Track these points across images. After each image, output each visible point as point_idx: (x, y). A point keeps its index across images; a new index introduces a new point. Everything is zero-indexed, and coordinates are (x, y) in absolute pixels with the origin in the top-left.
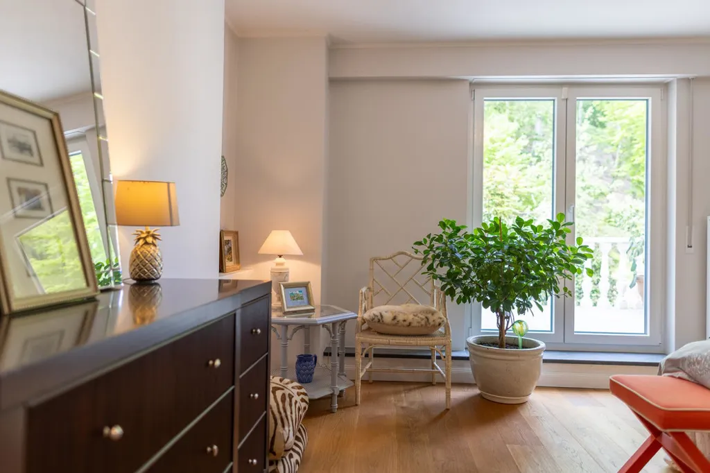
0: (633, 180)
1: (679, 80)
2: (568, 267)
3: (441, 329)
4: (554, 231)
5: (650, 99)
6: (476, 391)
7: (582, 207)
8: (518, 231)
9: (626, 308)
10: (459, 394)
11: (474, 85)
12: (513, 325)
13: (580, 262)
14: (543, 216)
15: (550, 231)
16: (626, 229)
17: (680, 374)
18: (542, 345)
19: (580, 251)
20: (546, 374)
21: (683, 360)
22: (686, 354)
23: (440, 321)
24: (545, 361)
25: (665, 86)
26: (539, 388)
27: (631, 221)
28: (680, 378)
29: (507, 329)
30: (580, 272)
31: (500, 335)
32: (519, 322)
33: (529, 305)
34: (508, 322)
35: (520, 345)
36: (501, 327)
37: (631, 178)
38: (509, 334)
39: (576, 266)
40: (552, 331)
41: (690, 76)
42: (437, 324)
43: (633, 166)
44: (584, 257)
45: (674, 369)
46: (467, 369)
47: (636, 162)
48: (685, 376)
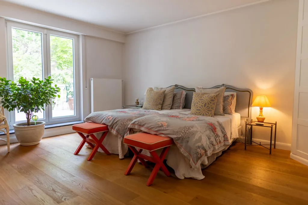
0: (57, 62)
1: (82, 35)
2: (53, 95)
3: (3, 123)
4: (47, 82)
5: (74, 39)
6: (19, 144)
7: (38, 72)
8: (34, 82)
9: (64, 109)
10: (12, 147)
11: (7, 21)
12: (33, 117)
13: (56, 93)
14: (40, 77)
15: (45, 82)
16: (56, 81)
17: (90, 121)
18: (44, 122)
19: (56, 89)
20: (46, 133)
21: (90, 117)
22: (91, 116)
23: (4, 119)
24: (45, 128)
25: (78, 36)
26: (43, 138)
27: (58, 78)
28: (90, 122)
29: (30, 119)
30: (56, 96)
31: (28, 122)
32: (35, 116)
33: (39, 109)
34: (31, 117)
35: (35, 124)
36: (28, 118)
37: (57, 61)
38: (31, 121)
39: (55, 94)
40: (44, 118)
41: (85, 34)
42: (2, 120)
43: (57, 56)
44: (58, 91)
45: (88, 120)
46: (14, 137)
47: (58, 55)
48: (91, 122)
